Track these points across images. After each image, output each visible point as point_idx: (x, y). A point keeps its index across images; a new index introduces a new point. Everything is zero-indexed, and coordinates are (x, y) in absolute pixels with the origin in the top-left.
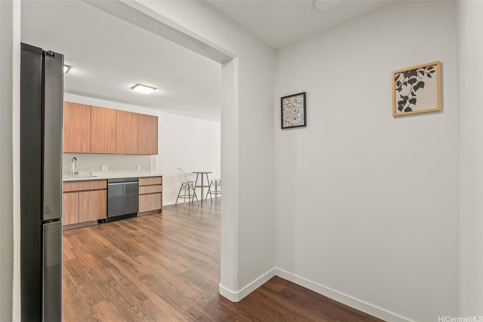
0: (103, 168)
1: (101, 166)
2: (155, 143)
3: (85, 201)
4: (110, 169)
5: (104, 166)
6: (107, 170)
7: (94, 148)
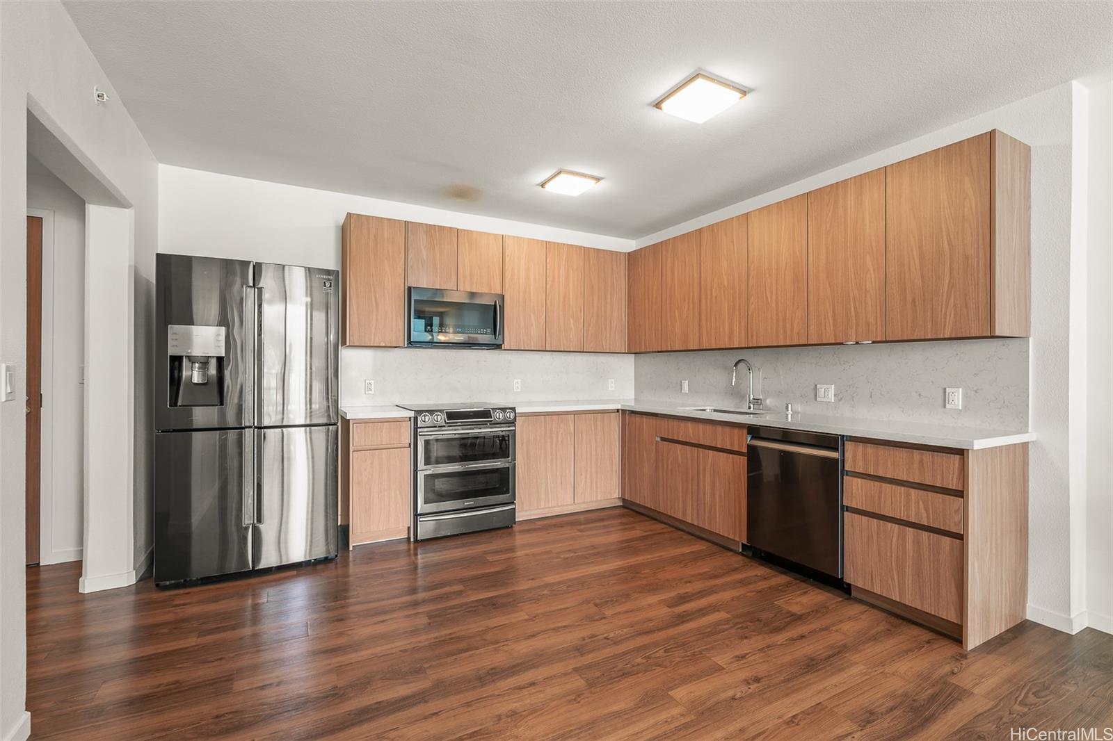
0: (821, 392)
1: (816, 386)
2: (978, 277)
3: (708, 475)
4: (841, 399)
5: (825, 386)
6: (833, 401)
7: (755, 334)
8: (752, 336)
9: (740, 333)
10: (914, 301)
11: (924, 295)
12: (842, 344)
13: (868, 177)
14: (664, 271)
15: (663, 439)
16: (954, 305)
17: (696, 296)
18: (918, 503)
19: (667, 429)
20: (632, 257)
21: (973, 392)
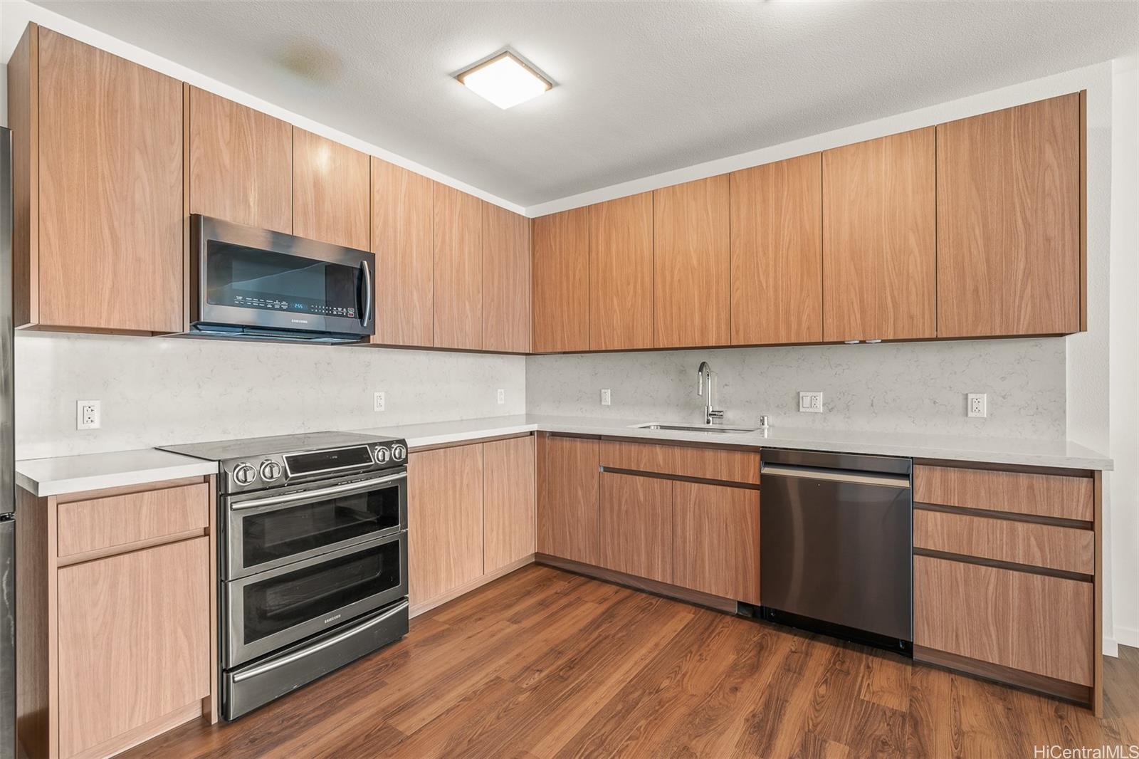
0: (806, 401)
1: (800, 393)
2: (1064, 263)
3: (690, 516)
4: (832, 409)
5: (811, 394)
6: (821, 411)
7: (741, 328)
8: (737, 332)
9: (718, 328)
10: (976, 290)
11: (990, 283)
12: (843, 343)
13: (912, 137)
14: (594, 245)
15: (607, 469)
16: (1032, 296)
17: (648, 279)
18: (1029, 539)
19: (615, 456)
20: (538, 226)
21: (1001, 398)
